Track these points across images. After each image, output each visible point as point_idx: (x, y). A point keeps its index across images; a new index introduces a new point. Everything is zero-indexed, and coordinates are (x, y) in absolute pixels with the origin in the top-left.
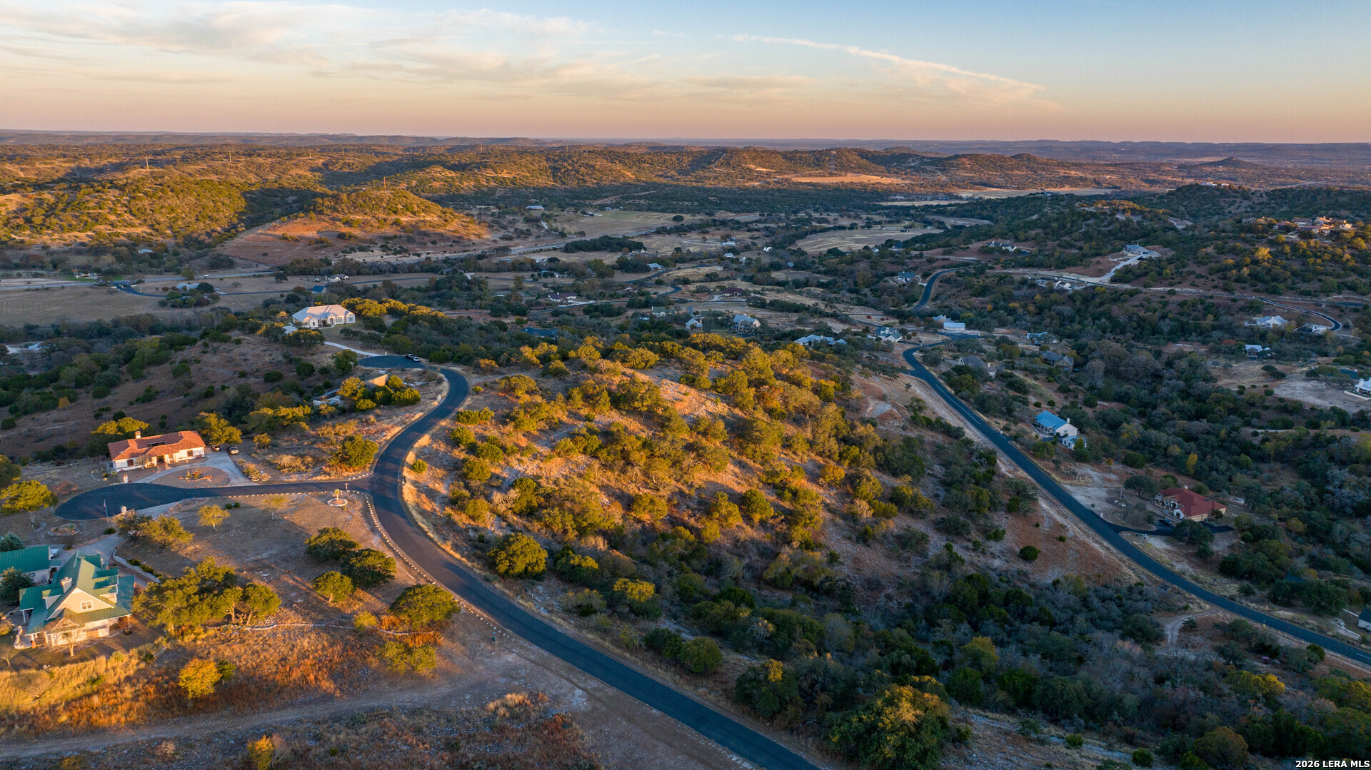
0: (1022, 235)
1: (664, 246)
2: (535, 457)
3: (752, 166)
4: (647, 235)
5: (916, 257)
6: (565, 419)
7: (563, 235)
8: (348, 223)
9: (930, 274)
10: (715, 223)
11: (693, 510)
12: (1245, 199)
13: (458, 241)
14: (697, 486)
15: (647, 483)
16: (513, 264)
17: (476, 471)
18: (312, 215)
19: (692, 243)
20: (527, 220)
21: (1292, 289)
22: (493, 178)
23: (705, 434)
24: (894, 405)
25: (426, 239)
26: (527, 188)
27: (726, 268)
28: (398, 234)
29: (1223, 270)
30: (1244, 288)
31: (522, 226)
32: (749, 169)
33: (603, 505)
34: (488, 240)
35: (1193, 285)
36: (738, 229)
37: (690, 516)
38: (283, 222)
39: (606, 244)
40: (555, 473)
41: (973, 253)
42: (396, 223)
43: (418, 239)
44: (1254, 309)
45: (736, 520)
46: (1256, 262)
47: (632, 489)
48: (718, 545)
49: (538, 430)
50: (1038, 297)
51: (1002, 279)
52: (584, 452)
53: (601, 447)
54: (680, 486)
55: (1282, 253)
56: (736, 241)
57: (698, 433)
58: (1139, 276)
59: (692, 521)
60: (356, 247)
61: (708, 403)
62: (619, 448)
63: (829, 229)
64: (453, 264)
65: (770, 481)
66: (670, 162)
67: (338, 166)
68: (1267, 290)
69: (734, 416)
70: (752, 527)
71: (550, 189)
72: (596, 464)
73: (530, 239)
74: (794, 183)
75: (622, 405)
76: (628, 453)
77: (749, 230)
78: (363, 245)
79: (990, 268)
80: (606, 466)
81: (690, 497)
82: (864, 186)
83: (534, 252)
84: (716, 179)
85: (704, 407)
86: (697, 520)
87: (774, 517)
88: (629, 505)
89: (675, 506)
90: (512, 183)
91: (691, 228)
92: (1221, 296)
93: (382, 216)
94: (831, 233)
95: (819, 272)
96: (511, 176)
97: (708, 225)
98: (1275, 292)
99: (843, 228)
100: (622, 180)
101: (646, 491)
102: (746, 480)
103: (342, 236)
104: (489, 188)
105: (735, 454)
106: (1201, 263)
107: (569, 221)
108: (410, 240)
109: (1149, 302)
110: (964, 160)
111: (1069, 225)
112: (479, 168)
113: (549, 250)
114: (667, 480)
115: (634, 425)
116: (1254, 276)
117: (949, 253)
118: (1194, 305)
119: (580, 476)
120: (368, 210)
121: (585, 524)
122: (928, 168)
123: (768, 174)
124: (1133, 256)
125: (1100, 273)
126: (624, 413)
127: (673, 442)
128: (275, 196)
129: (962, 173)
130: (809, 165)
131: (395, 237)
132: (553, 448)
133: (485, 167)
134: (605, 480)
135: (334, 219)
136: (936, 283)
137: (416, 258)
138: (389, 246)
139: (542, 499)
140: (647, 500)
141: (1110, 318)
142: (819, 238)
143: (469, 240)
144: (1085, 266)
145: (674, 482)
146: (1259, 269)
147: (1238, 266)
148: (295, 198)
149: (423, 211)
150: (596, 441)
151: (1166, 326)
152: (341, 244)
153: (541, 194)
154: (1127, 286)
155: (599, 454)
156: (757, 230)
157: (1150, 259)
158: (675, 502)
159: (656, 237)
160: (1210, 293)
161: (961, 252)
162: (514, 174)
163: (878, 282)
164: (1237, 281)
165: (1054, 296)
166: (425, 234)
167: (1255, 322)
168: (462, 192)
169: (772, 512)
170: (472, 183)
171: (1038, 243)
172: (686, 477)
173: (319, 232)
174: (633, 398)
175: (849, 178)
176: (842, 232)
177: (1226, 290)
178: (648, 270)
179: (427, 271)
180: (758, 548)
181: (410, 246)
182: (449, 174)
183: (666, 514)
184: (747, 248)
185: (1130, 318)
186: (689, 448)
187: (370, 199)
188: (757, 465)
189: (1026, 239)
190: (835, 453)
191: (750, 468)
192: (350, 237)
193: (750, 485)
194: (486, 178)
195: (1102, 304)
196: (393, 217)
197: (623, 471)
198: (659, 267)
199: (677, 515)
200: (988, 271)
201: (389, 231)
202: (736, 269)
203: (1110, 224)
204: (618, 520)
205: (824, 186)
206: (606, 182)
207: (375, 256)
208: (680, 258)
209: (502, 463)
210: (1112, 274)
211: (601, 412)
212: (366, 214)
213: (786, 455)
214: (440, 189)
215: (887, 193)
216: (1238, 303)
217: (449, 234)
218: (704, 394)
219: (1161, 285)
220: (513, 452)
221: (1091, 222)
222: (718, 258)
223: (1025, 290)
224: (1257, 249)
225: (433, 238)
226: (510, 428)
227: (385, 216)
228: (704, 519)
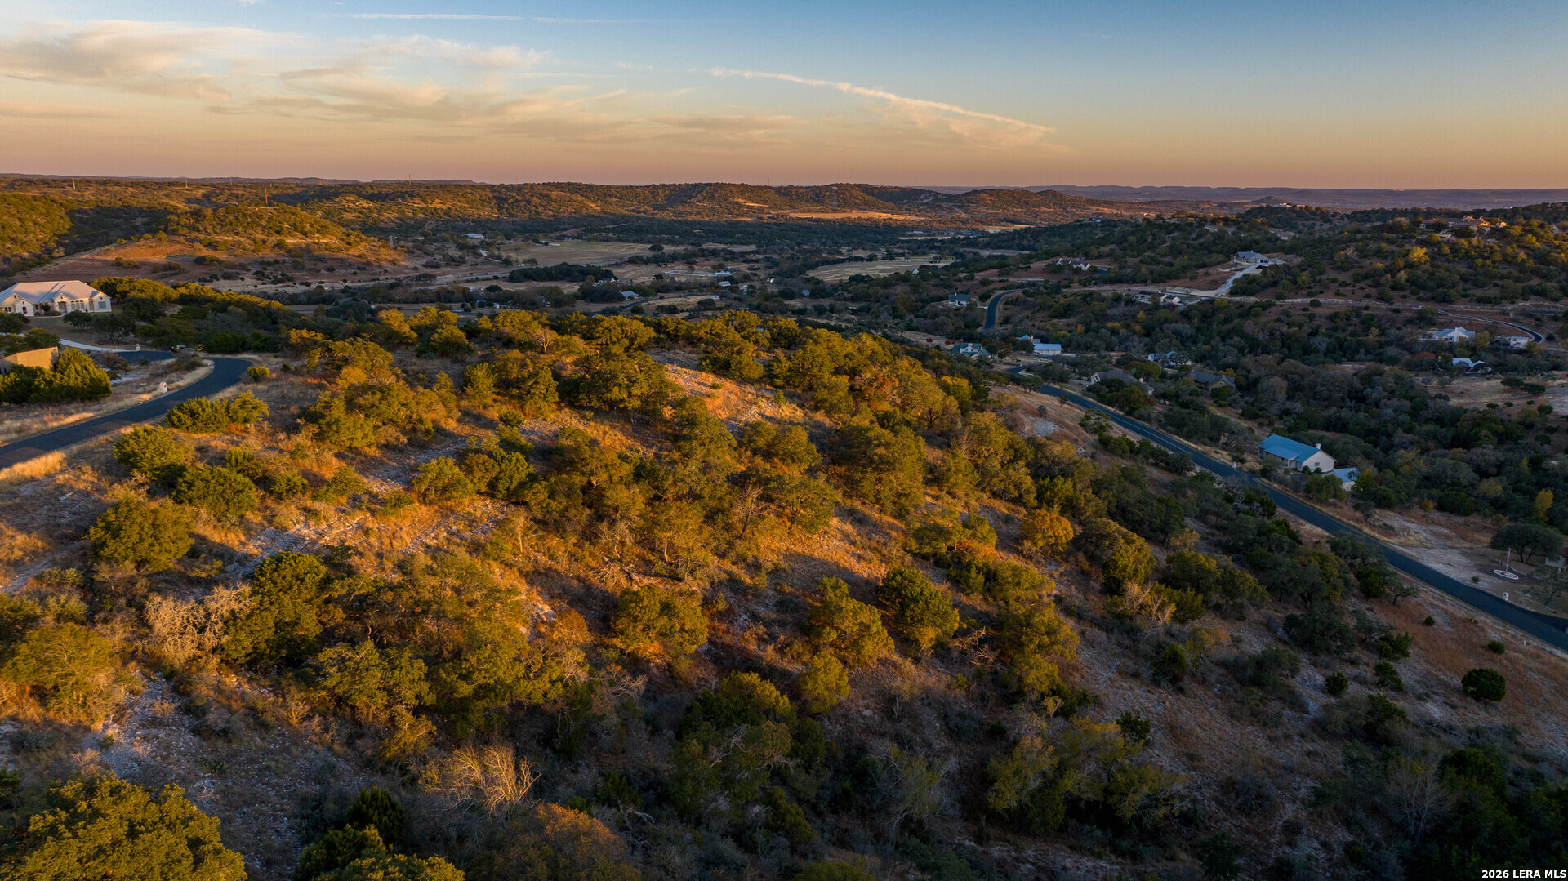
0: (1094, 251)
1: (644, 276)
2: (356, 503)
3: (741, 201)
4: (617, 265)
5: (966, 279)
6: (452, 425)
7: (507, 262)
8: (211, 245)
9: (989, 297)
10: (703, 254)
11: (768, 624)
12: (1325, 222)
13: (364, 267)
14: (769, 565)
15: (648, 563)
16: (438, 293)
17: (131, 534)
18: (162, 234)
19: (678, 273)
20: (461, 247)
21: (1463, 296)
22: (421, 209)
23: (768, 455)
24: (1059, 423)
25: (320, 265)
26: (465, 220)
27: (722, 297)
28: (281, 259)
29: (1371, 276)
30: (1404, 297)
31: (453, 252)
32: (737, 203)
33: (536, 621)
34: (406, 267)
35: (1338, 294)
36: (732, 260)
37: (761, 640)
38: (121, 245)
39: (566, 272)
40: (406, 542)
41: (1036, 273)
42: (279, 245)
43: (307, 264)
44: (1424, 320)
45: (879, 646)
46: (1410, 266)
47: (613, 579)
48: (842, 713)
49: (380, 446)
50: (1141, 315)
51: (1086, 297)
52: (491, 491)
53: (533, 478)
54: (729, 567)
55: (1441, 254)
56: (731, 271)
57: (755, 453)
58: (1265, 287)
59: (770, 653)
60: (219, 274)
61: (763, 403)
62: (579, 480)
63: (843, 261)
64: (353, 294)
65: (927, 550)
66: (643, 196)
67: (223, 197)
68: (1433, 298)
69: (818, 425)
70: (917, 661)
71: (495, 222)
72: (520, 520)
73: (464, 268)
74: (793, 219)
75: (583, 399)
76: (600, 493)
77: (746, 261)
78: (230, 271)
79: (1065, 287)
80: (545, 524)
81: (757, 593)
82: (875, 222)
83: (468, 281)
84: (698, 212)
85: (754, 409)
86: (781, 651)
87: (961, 633)
88: (605, 620)
89: (723, 616)
90: (446, 214)
91: (674, 258)
92: (1377, 307)
93: (259, 236)
94: (846, 264)
95: (845, 299)
96: (444, 207)
97: (694, 255)
98: (1445, 300)
99: (862, 259)
100: (584, 211)
101: (646, 581)
102: (874, 550)
103: (201, 261)
104: (416, 221)
105: (838, 496)
106: (1342, 269)
107: (517, 249)
108: (297, 266)
109: (1289, 315)
110: (984, 195)
111: (1150, 239)
112: (404, 198)
113: (488, 279)
114: (701, 554)
115: (611, 438)
116: (1412, 282)
117: (1007, 274)
118: (1348, 318)
119: (476, 548)
120: (240, 229)
121: (465, 689)
122: (945, 205)
123: (761, 210)
124: (1251, 265)
125: (1214, 285)
126: (589, 414)
127: (705, 468)
128: (117, 217)
129: (983, 210)
130: (807, 201)
131: (276, 262)
132: (409, 486)
133: (412, 196)
134: (543, 559)
135: (192, 241)
136: (1000, 306)
137: (304, 288)
138: (267, 272)
139: (339, 615)
140: (653, 605)
141: (1243, 336)
142: (834, 269)
143: (380, 267)
144: (1191, 278)
145: (713, 559)
146: (1419, 272)
147: (1392, 271)
148: (145, 220)
149: (318, 231)
150: (520, 468)
151: (1321, 342)
152: (200, 271)
153: (480, 225)
154: (1252, 299)
155: (528, 496)
156: (757, 261)
157: (1275, 266)
158: (722, 606)
159: (629, 268)
160: (1364, 303)
161: (1020, 272)
162: (448, 205)
163: (924, 307)
164: (1393, 288)
165: (1162, 313)
166: (320, 259)
167: (1431, 336)
168: (382, 225)
169: (955, 622)
170: (395, 215)
171: (1116, 260)
172: (740, 546)
173: (169, 256)
174: (608, 380)
175: (855, 215)
176: (860, 264)
177: (1382, 299)
178: (622, 299)
179: (317, 302)
180: (945, 717)
181: (296, 274)
182: (364, 204)
183: (703, 639)
184: (746, 278)
185: (1271, 334)
186: (739, 481)
187: (244, 215)
188: (888, 519)
189: (1100, 256)
190: (1028, 491)
191: (875, 525)
192: (212, 261)
193: (885, 559)
194: (413, 208)
195: (1226, 320)
196: (275, 238)
197: (589, 535)
198: (636, 296)
199: (728, 639)
200: (1064, 290)
201: (268, 254)
202: (735, 299)
203: (1199, 236)
204: (573, 666)
205: (828, 221)
206: (565, 212)
207: (244, 288)
208: (662, 287)
209: (254, 518)
210: (1229, 284)
211: (538, 413)
212: (237, 234)
213: (936, 498)
214: (353, 221)
215: (903, 228)
216: (1402, 315)
217: (352, 260)
218: (748, 388)
219: (1297, 295)
220: (291, 490)
221: (1176, 234)
222: (713, 287)
223: (1121, 308)
224: (1409, 251)
225: (330, 264)
226: (302, 439)
227: (264, 237)
228: (798, 646)
